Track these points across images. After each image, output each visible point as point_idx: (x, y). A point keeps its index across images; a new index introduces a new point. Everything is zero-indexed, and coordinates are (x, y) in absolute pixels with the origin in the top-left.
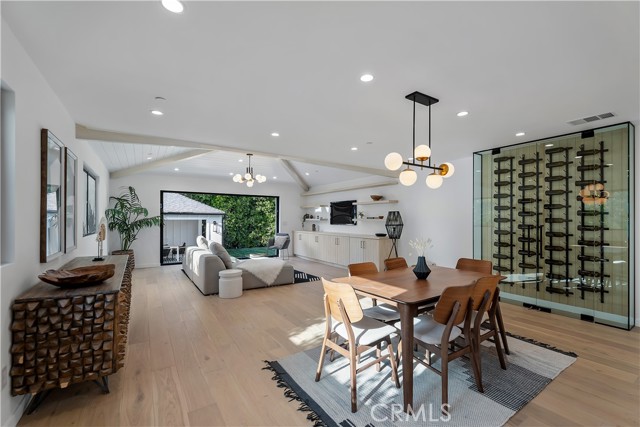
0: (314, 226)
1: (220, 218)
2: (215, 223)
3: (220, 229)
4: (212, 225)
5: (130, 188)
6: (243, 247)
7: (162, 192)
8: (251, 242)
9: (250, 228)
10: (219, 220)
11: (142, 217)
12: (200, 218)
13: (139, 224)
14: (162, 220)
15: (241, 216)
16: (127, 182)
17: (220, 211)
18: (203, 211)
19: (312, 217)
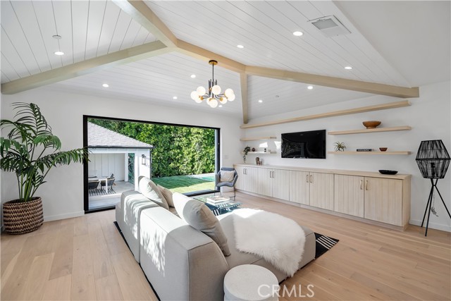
0: (258, 159)
1: (149, 151)
2: (143, 156)
3: (148, 162)
4: (141, 158)
5: (32, 106)
6: (164, 176)
7: (86, 118)
8: (171, 172)
9: (170, 160)
10: (147, 153)
11: (51, 151)
12: (127, 152)
13: (45, 162)
14: (86, 155)
15: (162, 150)
16: (28, 97)
17: (148, 145)
18: (132, 145)
19: (254, 150)
